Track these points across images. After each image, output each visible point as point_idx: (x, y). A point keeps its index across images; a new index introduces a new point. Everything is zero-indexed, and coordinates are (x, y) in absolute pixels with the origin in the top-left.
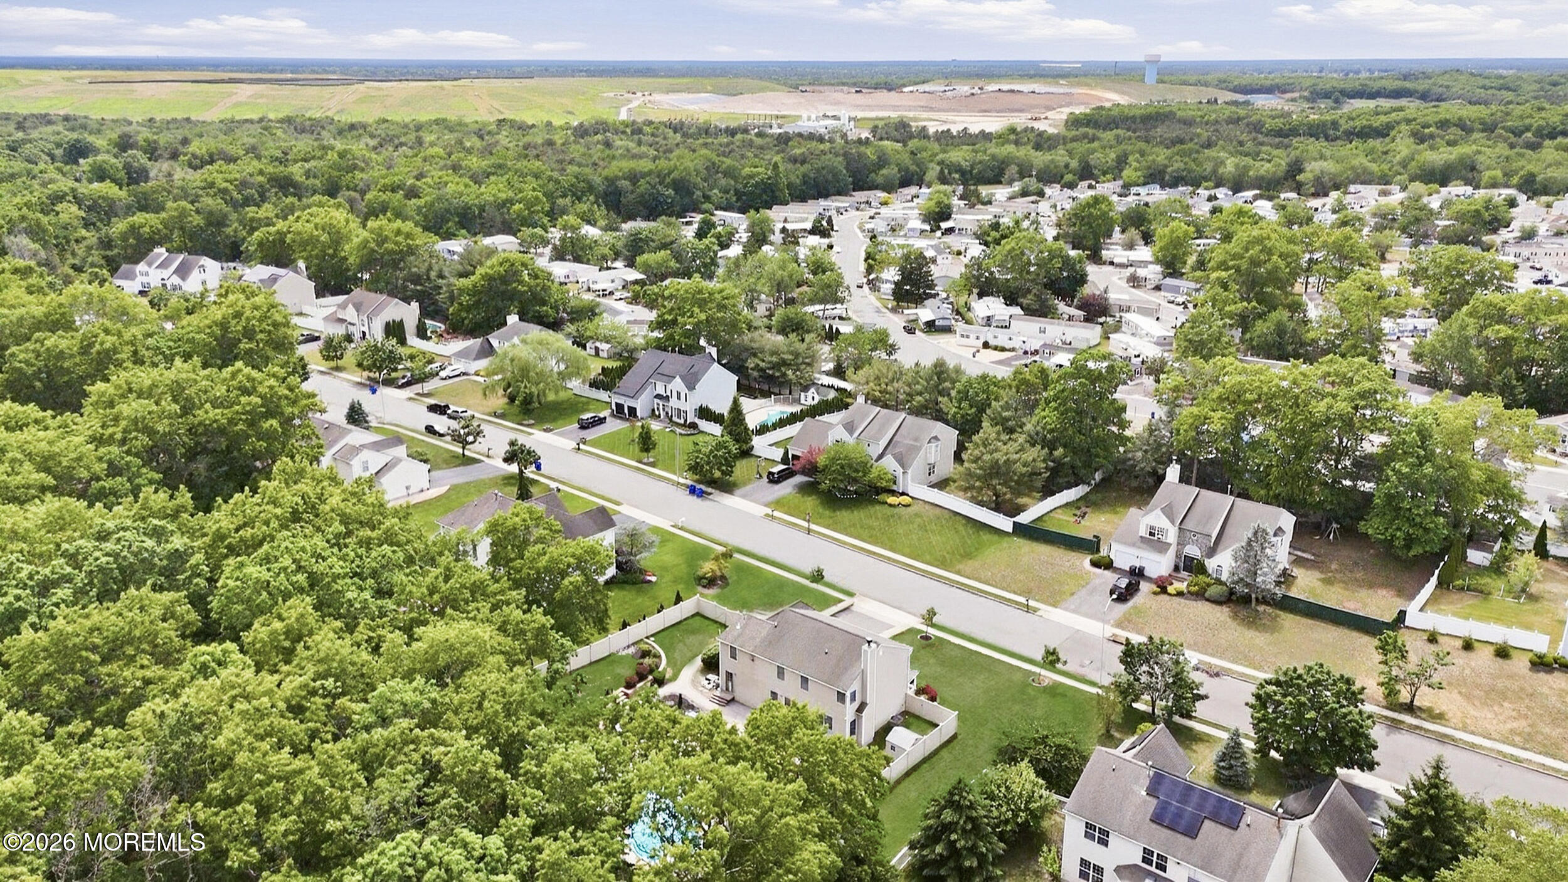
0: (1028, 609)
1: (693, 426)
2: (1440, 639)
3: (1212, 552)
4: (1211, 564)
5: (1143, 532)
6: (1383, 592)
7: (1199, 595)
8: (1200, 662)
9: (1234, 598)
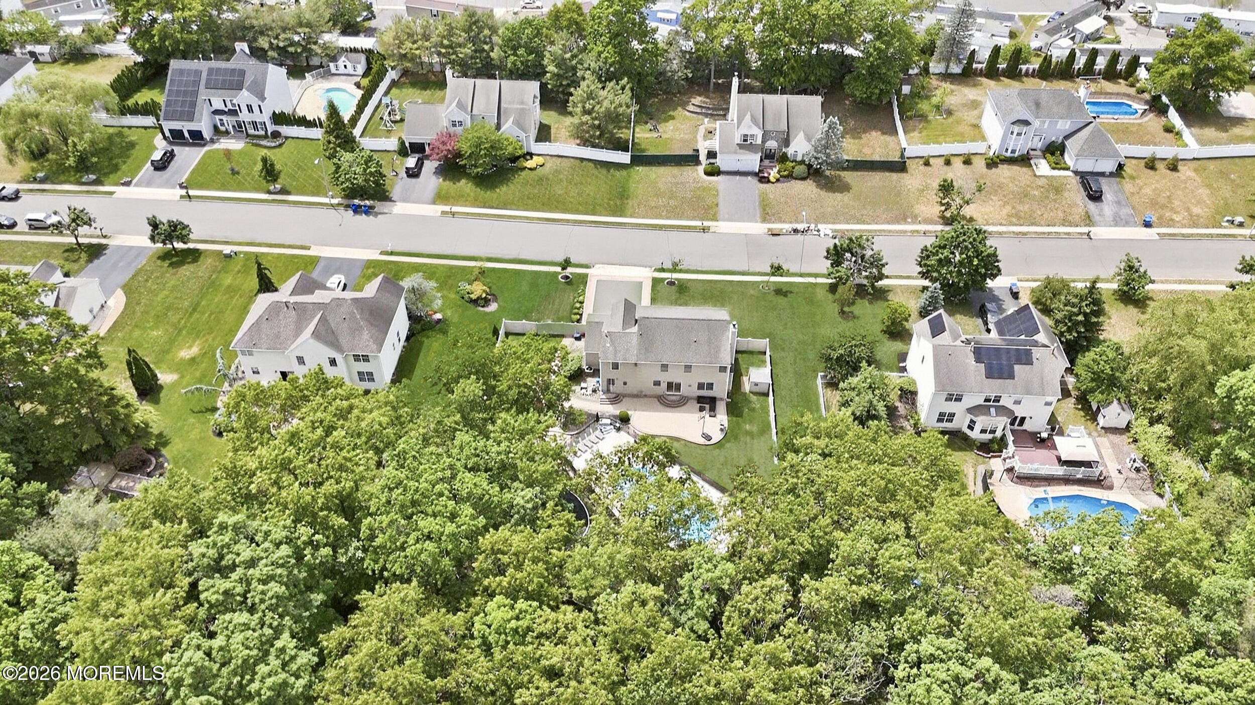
0: (704, 230)
1: (276, 135)
2: (932, 161)
3: (787, 142)
4: (790, 151)
5: (738, 140)
6: (874, 133)
7: (790, 176)
8: (834, 231)
9: (811, 171)
